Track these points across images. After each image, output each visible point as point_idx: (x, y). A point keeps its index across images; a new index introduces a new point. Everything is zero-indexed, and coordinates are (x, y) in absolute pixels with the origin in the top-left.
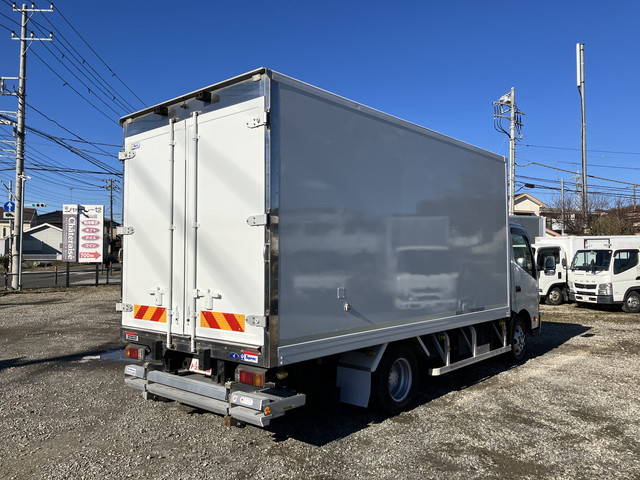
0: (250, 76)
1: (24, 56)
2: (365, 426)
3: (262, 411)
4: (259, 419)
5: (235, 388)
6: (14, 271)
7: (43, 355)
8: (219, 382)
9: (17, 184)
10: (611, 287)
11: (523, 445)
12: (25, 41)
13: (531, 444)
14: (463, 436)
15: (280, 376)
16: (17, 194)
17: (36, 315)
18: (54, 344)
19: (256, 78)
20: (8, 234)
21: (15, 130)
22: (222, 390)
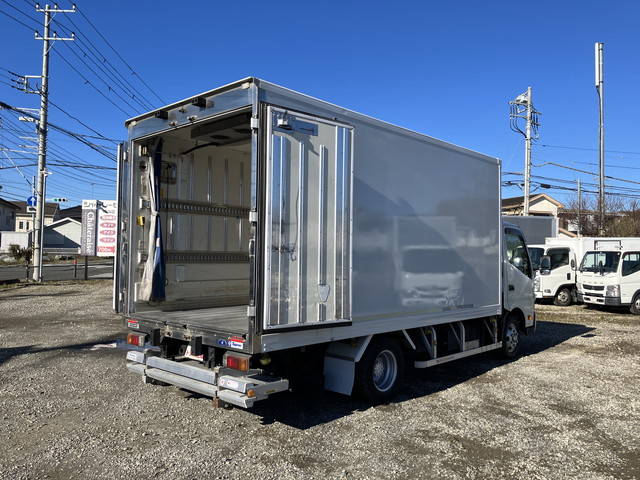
0: (240, 84)
1: (47, 55)
2: (349, 412)
3: (246, 393)
4: (242, 401)
5: (223, 372)
6: (35, 263)
7: (57, 343)
8: (210, 367)
9: (39, 180)
10: (619, 289)
11: (495, 433)
12: (48, 41)
13: (503, 433)
14: (440, 425)
15: (264, 362)
16: (39, 189)
17: (54, 305)
18: (68, 333)
19: (245, 86)
20: (31, 228)
21: (38, 127)
22: (212, 374)
